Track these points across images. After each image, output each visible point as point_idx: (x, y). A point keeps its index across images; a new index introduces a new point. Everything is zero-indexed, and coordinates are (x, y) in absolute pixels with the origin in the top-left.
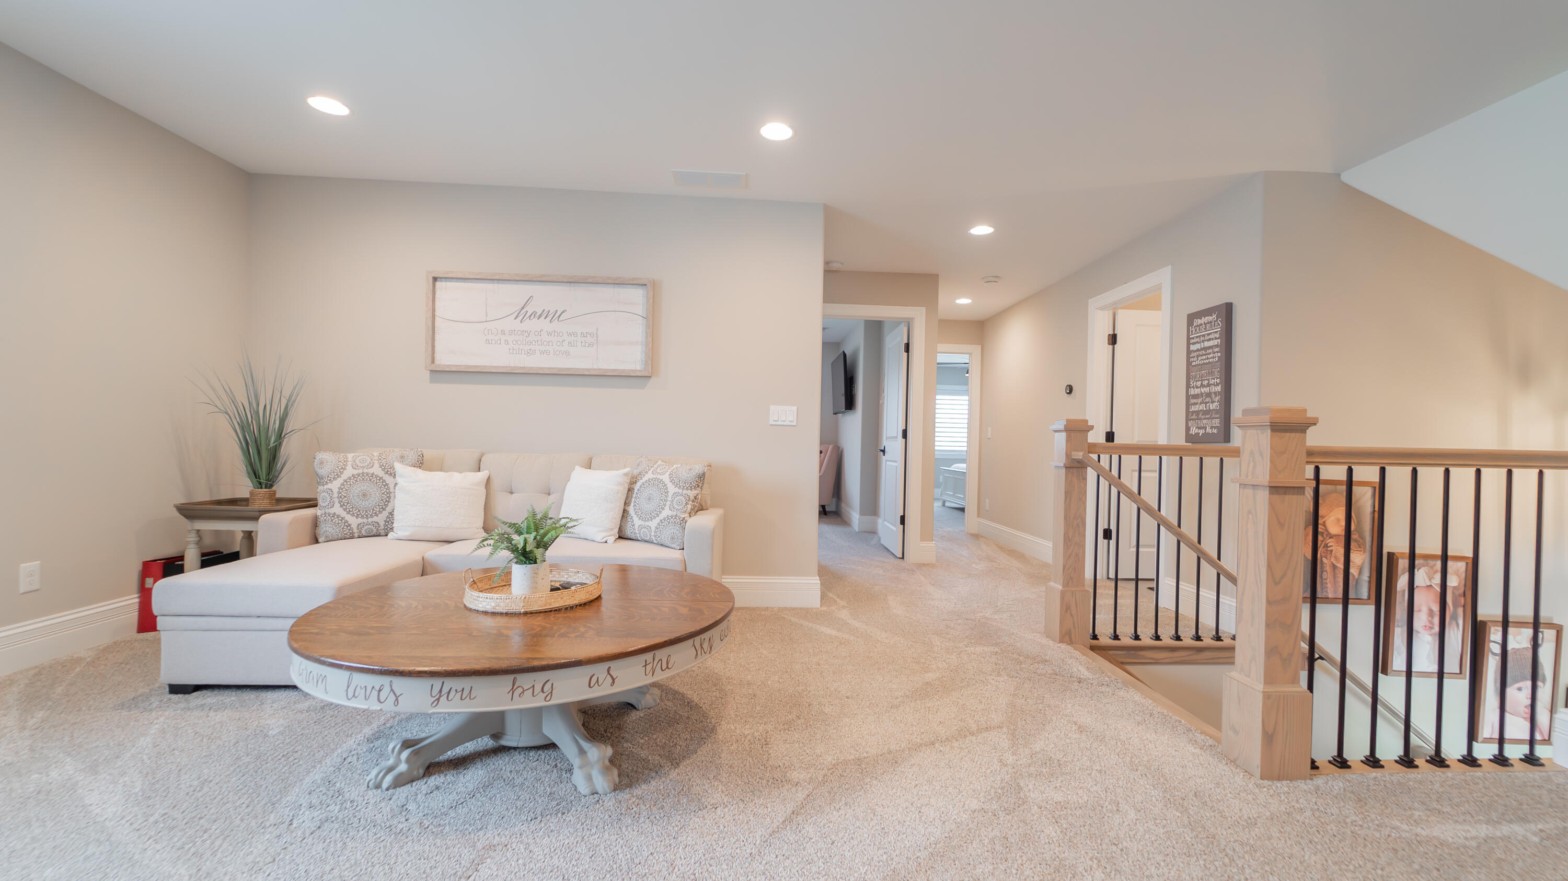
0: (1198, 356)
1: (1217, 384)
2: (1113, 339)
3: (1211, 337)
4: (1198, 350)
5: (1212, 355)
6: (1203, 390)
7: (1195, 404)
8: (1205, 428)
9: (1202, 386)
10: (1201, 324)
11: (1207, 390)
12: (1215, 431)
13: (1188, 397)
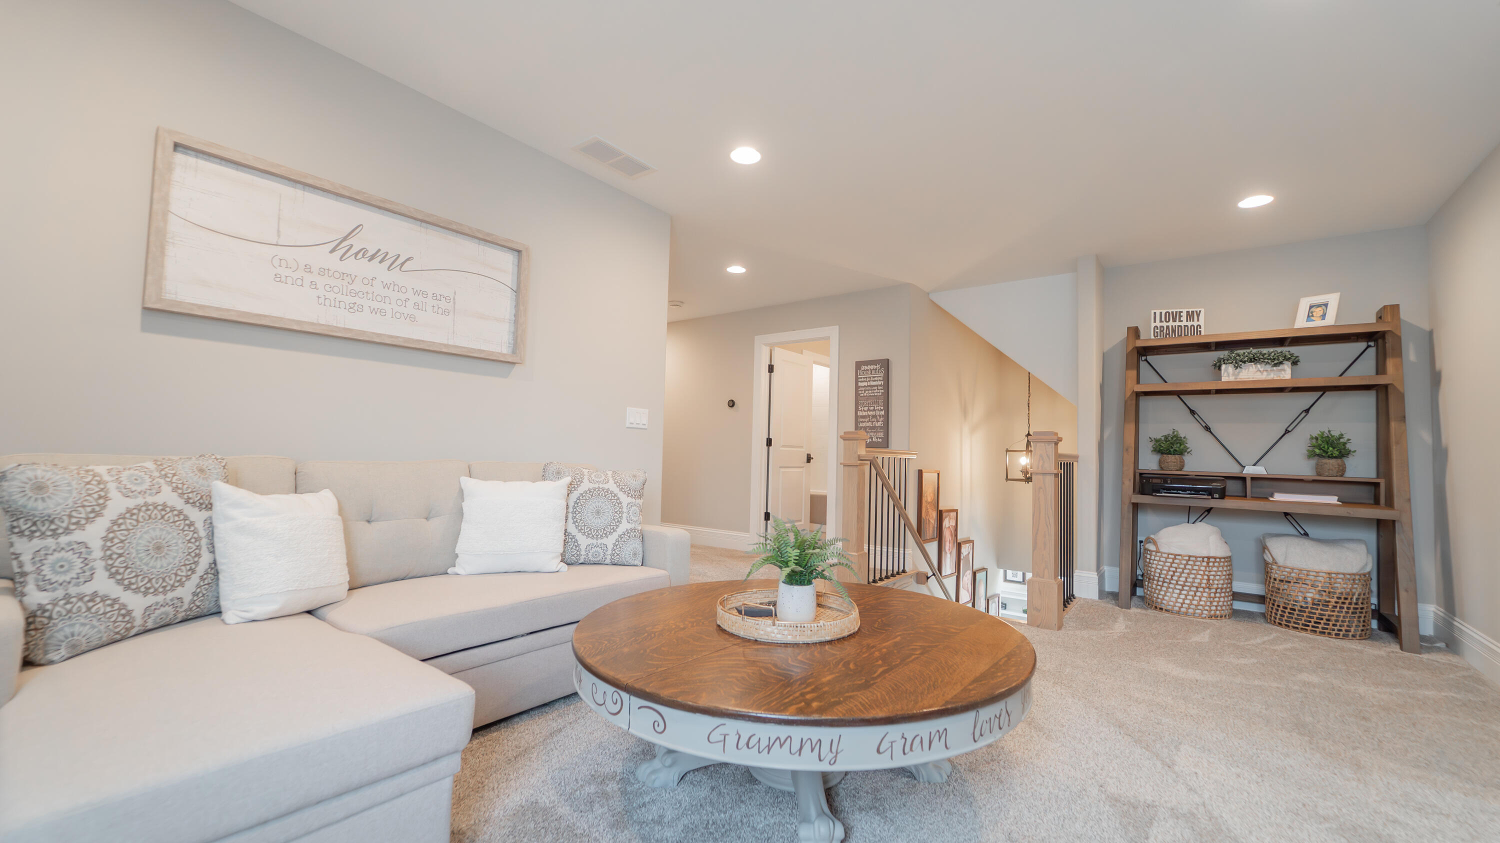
0: (865, 391)
1: (882, 410)
2: (771, 369)
3: (876, 379)
4: (865, 386)
5: (877, 391)
6: (870, 413)
7: (863, 422)
8: (872, 438)
9: (869, 410)
10: (868, 370)
11: (873, 413)
12: (880, 440)
13: (857, 417)
